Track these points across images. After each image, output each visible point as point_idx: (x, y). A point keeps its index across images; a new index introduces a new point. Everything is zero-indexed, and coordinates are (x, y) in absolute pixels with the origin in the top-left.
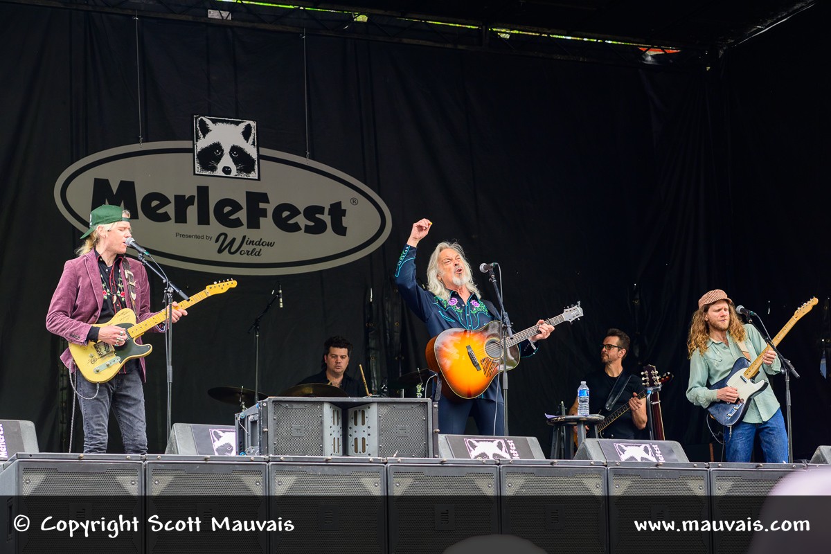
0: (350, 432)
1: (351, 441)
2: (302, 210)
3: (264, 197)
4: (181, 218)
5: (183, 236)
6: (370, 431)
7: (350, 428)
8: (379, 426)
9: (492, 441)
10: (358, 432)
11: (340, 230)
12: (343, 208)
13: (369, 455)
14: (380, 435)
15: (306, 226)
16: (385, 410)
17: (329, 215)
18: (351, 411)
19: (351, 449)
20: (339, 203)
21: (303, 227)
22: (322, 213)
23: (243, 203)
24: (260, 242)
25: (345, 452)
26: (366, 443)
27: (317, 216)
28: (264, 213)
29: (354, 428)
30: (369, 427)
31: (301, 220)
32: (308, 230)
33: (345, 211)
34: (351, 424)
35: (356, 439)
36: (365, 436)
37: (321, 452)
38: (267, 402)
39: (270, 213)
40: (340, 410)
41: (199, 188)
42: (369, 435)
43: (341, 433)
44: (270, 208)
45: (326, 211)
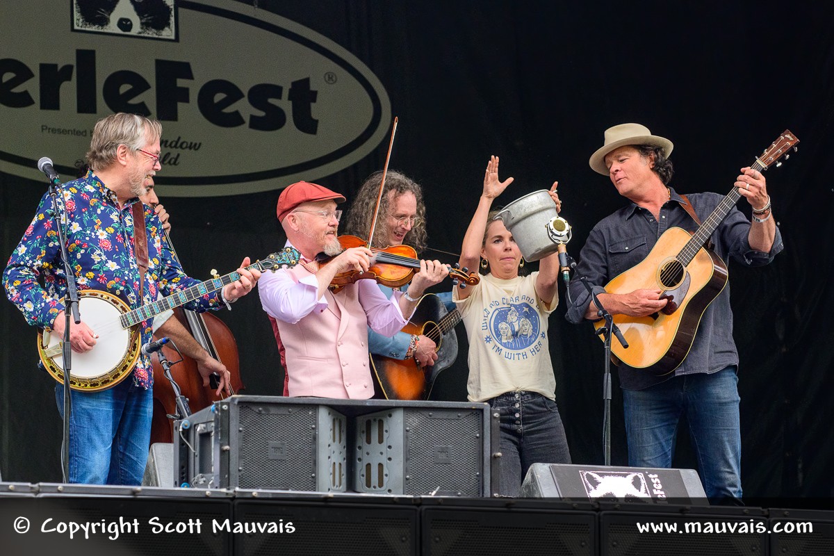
0: (359, 453)
1: (360, 468)
2: (245, 92)
3: (184, 70)
4: (50, 101)
5: (54, 131)
6: (390, 453)
7: (360, 448)
8: (406, 446)
9: (625, 476)
10: (372, 454)
11: (308, 125)
12: (313, 88)
13: (390, 491)
14: (407, 460)
15: (253, 118)
16: (415, 420)
17: (289, 99)
18: (361, 421)
19: (360, 481)
20: (306, 82)
21: (247, 119)
22: (279, 96)
23: (150, 77)
24: (177, 142)
25: (351, 486)
26: (385, 472)
27: (271, 101)
28: (184, 95)
29: (366, 447)
30: (390, 447)
31: (244, 107)
32: (256, 123)
33: (315, 93)
34: (361, 441)
35: (369, 466)
36: (383, 460)
37: (313, 483)
38: (228, 404)
39: (194, 96)
40: (344, 418)
41: (80, 54)
42: (390, 459)
43: (344, 454)
44: (194, 87)
45: (285, 93)
